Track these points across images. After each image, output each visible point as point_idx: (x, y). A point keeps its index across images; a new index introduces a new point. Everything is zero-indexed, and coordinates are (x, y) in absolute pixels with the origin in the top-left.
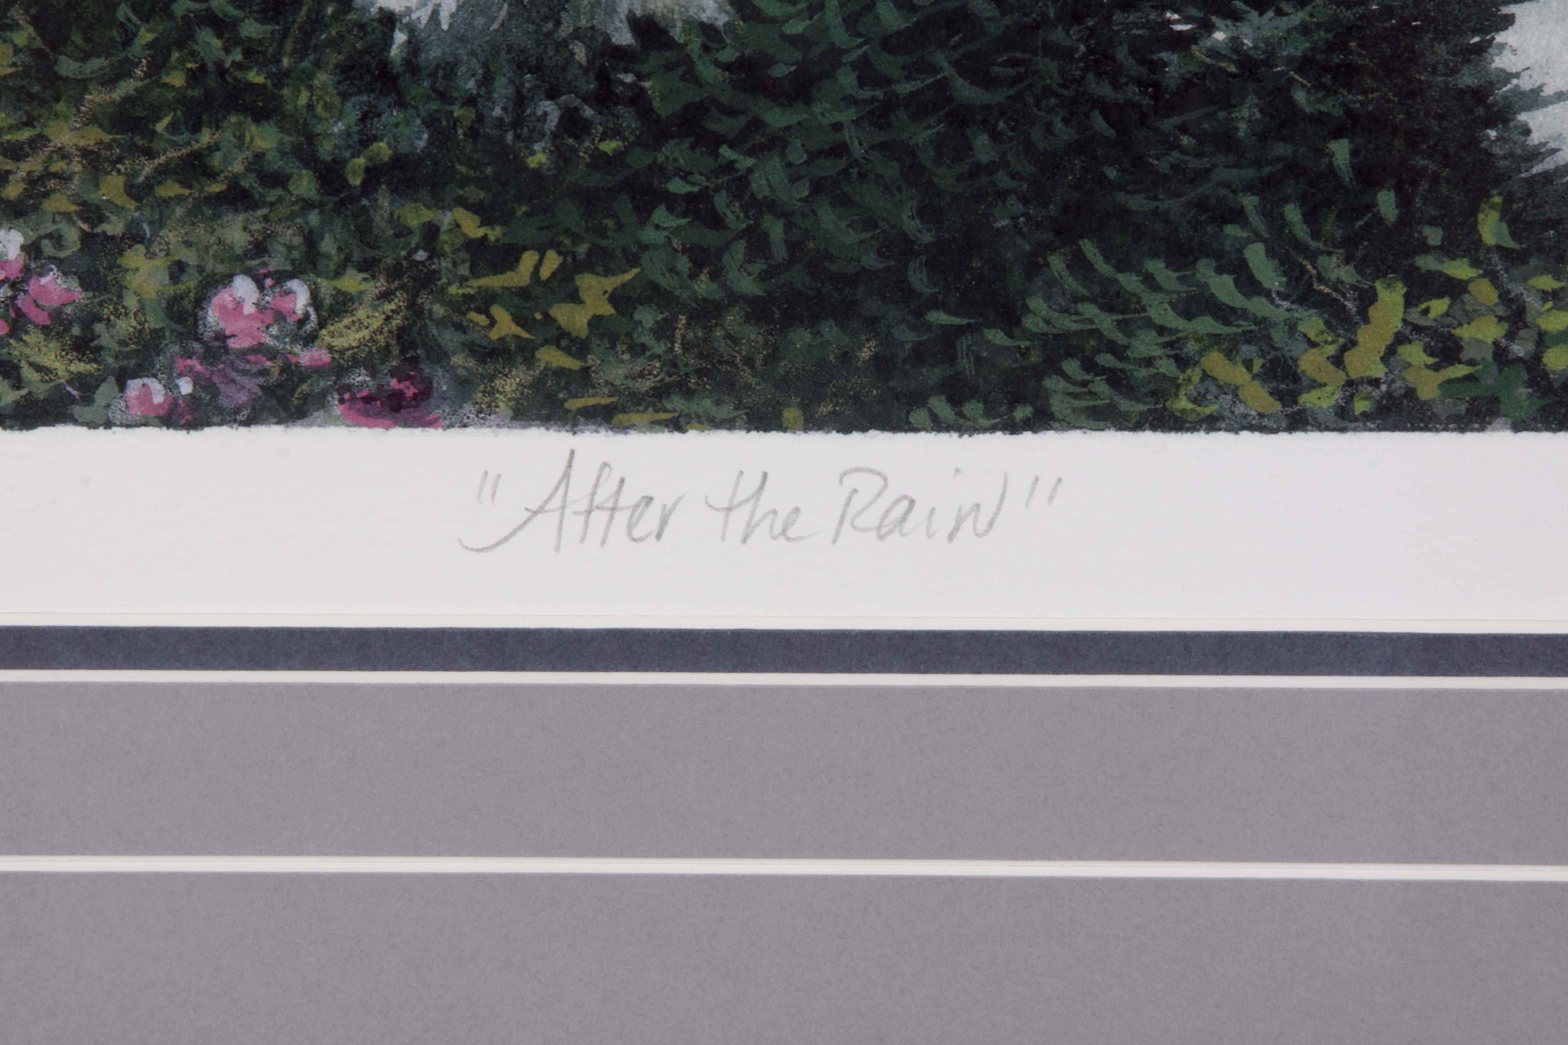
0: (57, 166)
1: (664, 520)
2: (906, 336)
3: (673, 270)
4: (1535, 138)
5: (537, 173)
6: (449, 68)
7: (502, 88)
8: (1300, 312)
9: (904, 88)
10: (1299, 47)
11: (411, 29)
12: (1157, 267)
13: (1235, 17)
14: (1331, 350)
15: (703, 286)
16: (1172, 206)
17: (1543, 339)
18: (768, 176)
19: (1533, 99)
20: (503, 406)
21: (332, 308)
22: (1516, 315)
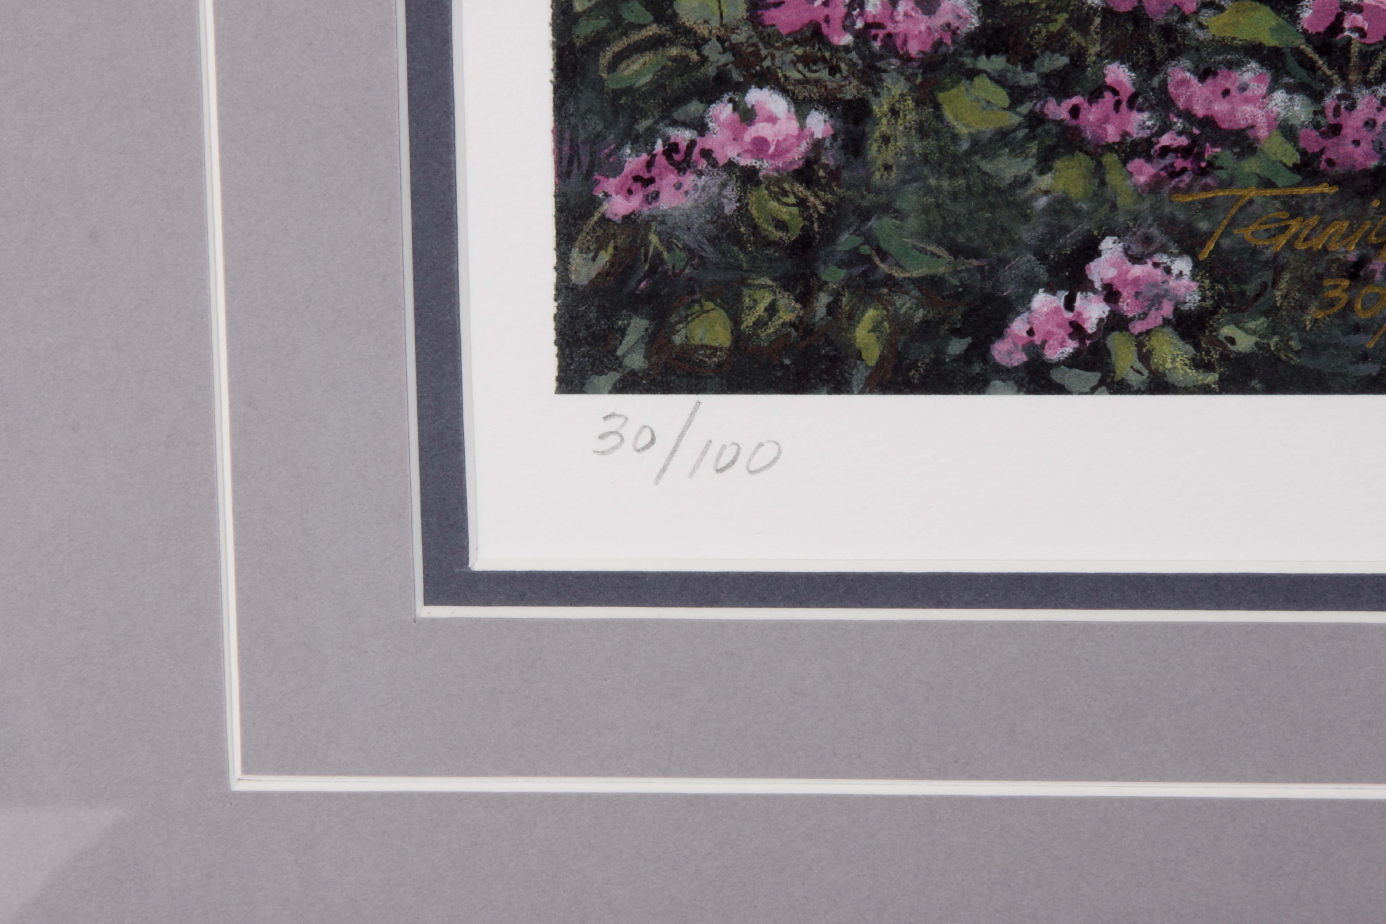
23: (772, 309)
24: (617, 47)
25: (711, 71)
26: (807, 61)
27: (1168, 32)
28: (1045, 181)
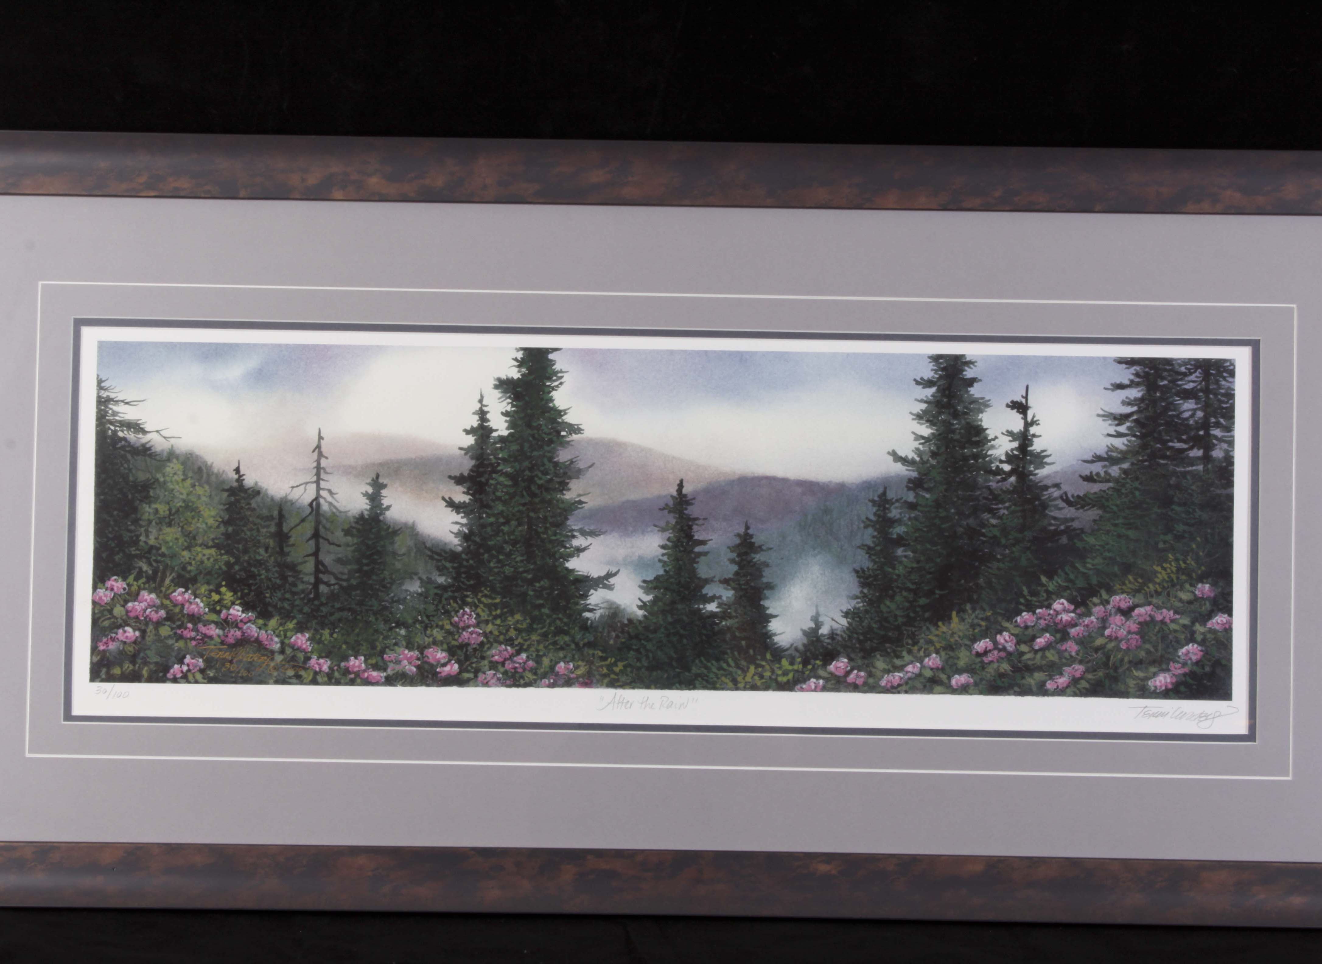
0: (533, 643)
1: (631, 705)
2: (672, 673)
3: (633, 661)
4: (775, 641)
5: (611, 645)
6: (597, 627)
7: (606, 631)
8: (737, 670)
9: (672, 631)
10: (736, 625)
11: (591, 620)
12: (714, 662)
13: (726, 620)
14: (743, 677)
15: (638, 664)
16: (716, 652)
17: (777, 675)
18: (649, 646)
19: (775, 635)
20: (605, 685)
21: (577, 668)
22: (773, 671)
23: (128, 667)
24: (103, 619)
25: (119, 624)
26: (135, 622)
27: (198, 618)
28: (177, 644)
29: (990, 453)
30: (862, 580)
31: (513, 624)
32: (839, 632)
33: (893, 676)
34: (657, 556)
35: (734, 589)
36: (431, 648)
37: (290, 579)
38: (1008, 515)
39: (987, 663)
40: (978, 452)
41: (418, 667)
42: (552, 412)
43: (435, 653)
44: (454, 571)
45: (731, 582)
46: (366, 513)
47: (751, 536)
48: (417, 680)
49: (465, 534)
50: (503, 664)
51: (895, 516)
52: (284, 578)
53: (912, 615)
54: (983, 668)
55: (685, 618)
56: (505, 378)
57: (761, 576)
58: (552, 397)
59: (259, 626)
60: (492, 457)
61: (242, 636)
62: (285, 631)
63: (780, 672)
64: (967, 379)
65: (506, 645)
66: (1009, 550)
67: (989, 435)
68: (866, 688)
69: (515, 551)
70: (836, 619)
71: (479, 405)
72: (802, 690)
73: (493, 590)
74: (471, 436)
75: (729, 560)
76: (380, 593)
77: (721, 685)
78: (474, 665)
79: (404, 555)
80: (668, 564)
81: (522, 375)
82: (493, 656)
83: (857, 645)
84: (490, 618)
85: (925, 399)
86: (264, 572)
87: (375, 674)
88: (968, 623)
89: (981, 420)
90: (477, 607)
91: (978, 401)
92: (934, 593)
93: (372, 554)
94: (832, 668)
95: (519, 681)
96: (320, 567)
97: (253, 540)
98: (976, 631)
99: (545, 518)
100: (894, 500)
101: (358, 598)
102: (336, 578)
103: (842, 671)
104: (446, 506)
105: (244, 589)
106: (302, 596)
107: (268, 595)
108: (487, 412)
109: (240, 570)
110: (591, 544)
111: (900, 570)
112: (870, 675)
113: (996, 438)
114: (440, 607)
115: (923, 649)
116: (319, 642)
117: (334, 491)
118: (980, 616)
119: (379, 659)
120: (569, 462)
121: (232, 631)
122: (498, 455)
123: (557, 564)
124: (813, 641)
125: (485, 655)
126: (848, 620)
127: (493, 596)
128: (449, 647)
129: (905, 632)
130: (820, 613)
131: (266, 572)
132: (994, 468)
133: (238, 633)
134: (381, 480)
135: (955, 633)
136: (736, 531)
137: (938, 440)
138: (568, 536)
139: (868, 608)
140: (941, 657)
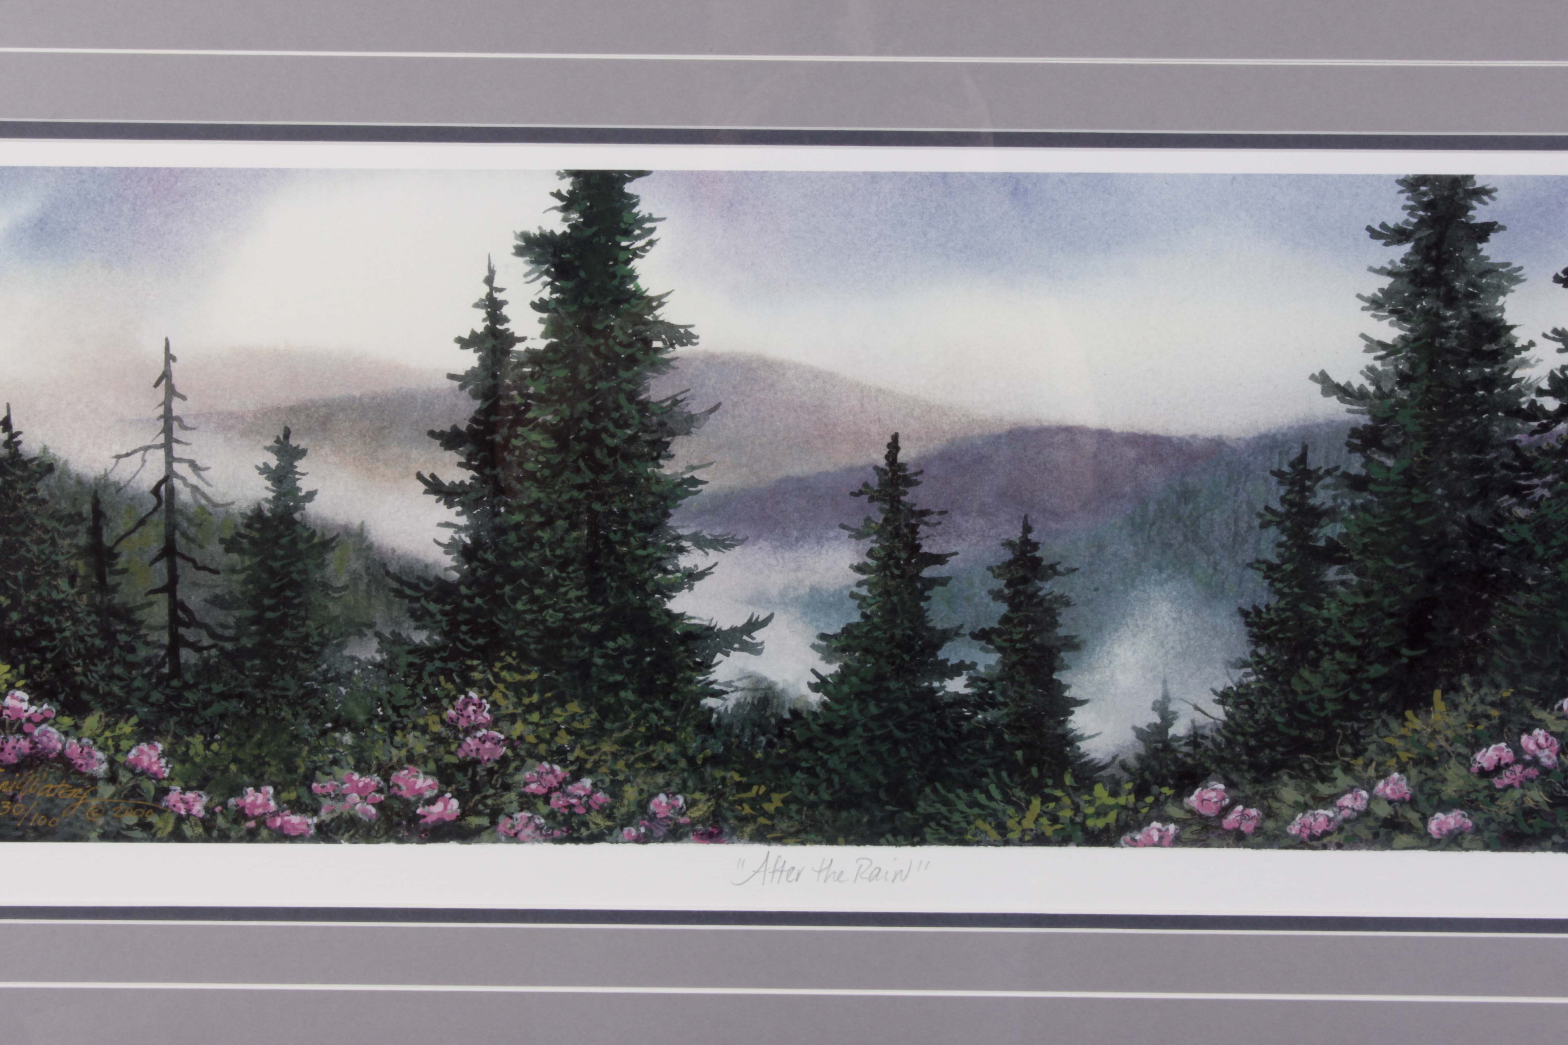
0: (603, 758)
2: (878, 814)
3: (802, 792)
4: (1082, 750)
5: (758, 760)
6: (730, 726)
7: (748, 732)
8: (1007, 807)
9: (878, 733)
10: (1006, 720)
11: (719, 713)
12: (960, 791)
13: (985, 710)
14: (1017, 819)
15: (812, 797)
16: (965, 771)
17: (1086, 817)
18: (833, 761)
19: (1081, 738)
20: (746, 837)
21: (691, 804)
22: (1077, 808)
29: (1517, 374)
30: (1255, 630)
31: (565, 722)
32: (1207, 732)
33: (1314, 815)
34: (848, 587)
35: (1000, 649)
36: (403, 769)
37: (122, 638)
38: (1552, 498)
39: (1499, 790)
40: (1493, 374)
41: (380, 806)
42: (634, 301)
43: (412, 779)
44: (445, 619)
45: (994, 637)
46: (266, 506)
47: (1035, 546)
48: (378, 831)
49: (465, 545)
50: (547, 799)
51: (1323, 504)
52: (109, 635)
53: (1353, 697)
54: (1493, 799)
55: (903, 706)
56: (537, 233)
57: (1054, 624)
58: (632, 270)
59: (64, 729)
60: (515, 393)
61: (31, 749)
62: (117, 739)
63: (1090, 810)
64: (1476, 225)
65: (551, 763)
66: (1551, 568)
67: (1516, 339)
68: (1260, 839)
69: (564, 579)
70: (1203, 707)
71: (486, 289)
72: (1134, 843)
73: (524, 656)
74: (471, 350)
75: (990, 592)
76: (300, 665)
77: (974, 835)
78: (489, 802)
79: (345, 588)
80: (871, 601)
81: (570, 226)
82: (526, 784)
83: (1244, 758)
84: (519, 711)
85: (1389, 267)
86: (69, 623)
87: (295, 819)
88: (1466, 711)
89: (1502, 309)
90: (492, 689)
91: (1497, 271)
92: (1399, 655)
93: (281, 589)
94: (1193, 801)
95: (578, 830)
96: (180, 614)
97: (44, 562)
98: (1480, 728)
99: (624, 513)
100: (1321, 472)
101: (257, 674)
102: (212, 634)
103: (1214, 807)
104: (426, 492)
105: (33, 658)
106: (147, 670)
107: (79, 669)
108: (504, 303)
109: (22, 621)
110: (716, 564)
111: (1332, 610)
112: (1269, 814)
113: (1532, 344)
114: (420, 689)
115: (1374, 765)
116: (185, 759)
117: (198, 463)
118: (1490, 699)
119: (303, 790)
120: (669, 402)
121: (12, 740)
122: (528, 388)
123: (649, 603)
124: (1156, 749)
125: (510, 781)
126: (1227, 708)
127: (524, 667)
128: (439, 767)
129: (1339, 731)
130: (1171, 696)
131: (73, 624)
132: (1525, 406)
133: (24, 744)
134: (293, 442)
135: (1439, 733)
136: (1006, 537)
137: (1414, 350)
138: (669, 549)
139: (1266, 685)
140: (1409, 779)
